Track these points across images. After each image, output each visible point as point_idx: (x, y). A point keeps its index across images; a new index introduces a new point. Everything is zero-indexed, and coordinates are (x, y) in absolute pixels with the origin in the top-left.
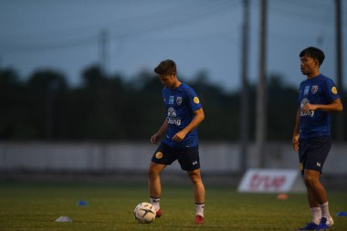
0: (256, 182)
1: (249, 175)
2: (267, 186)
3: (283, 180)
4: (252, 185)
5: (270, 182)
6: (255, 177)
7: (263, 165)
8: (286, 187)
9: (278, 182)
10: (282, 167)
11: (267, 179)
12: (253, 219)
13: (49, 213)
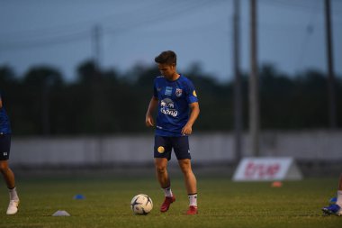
0: (251, 171)
1: (244, 164)
2: (261, 174)
3: (277, 168)
4: (247, 173)
5: (265, 170)
6: (250, 166)
7: (257, 153)
8: (280, 175)
9: (272, 170)
10: (277, 155)
11: (261, 167)
12: (248, 207)
13: (47, 208)
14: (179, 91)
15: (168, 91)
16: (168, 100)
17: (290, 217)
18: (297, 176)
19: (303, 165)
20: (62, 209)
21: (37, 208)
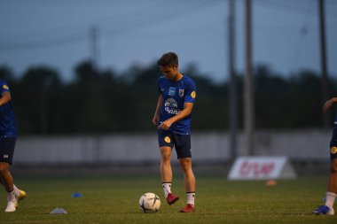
0: (246, 170)
1: (239, 163)
2: (256, 173)
3: (271, 167)
4: (242, 172)
5: (259, 169)
6: (245, 165)
7: (252, 153)
8: (275, 174)
9: (267, 169)
10: (271, 154)
11: (256, 166)
12: (243, 205)
13: (44, 206)
14: (182, 91)
15: (172, 92)
16: (172, 100)
17: (284, 214)
18: (291, 174)
19: (297, 164)
20: (59, 207)
21: (35, 206)
